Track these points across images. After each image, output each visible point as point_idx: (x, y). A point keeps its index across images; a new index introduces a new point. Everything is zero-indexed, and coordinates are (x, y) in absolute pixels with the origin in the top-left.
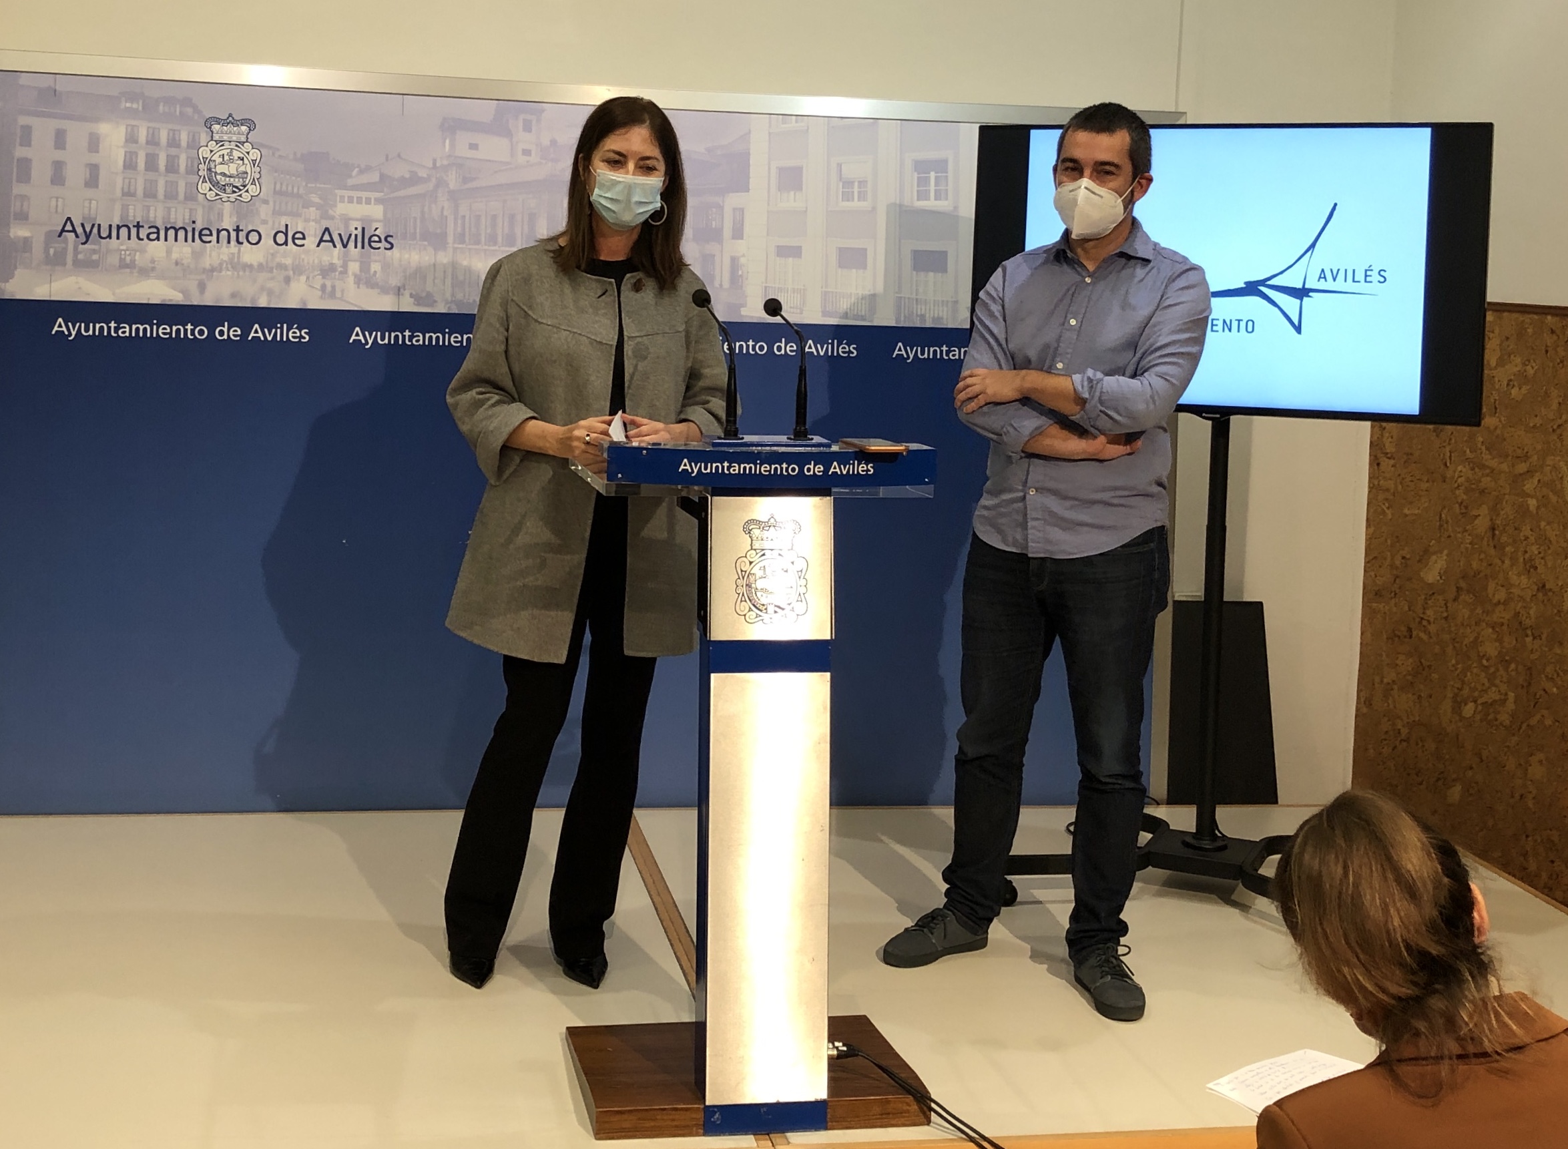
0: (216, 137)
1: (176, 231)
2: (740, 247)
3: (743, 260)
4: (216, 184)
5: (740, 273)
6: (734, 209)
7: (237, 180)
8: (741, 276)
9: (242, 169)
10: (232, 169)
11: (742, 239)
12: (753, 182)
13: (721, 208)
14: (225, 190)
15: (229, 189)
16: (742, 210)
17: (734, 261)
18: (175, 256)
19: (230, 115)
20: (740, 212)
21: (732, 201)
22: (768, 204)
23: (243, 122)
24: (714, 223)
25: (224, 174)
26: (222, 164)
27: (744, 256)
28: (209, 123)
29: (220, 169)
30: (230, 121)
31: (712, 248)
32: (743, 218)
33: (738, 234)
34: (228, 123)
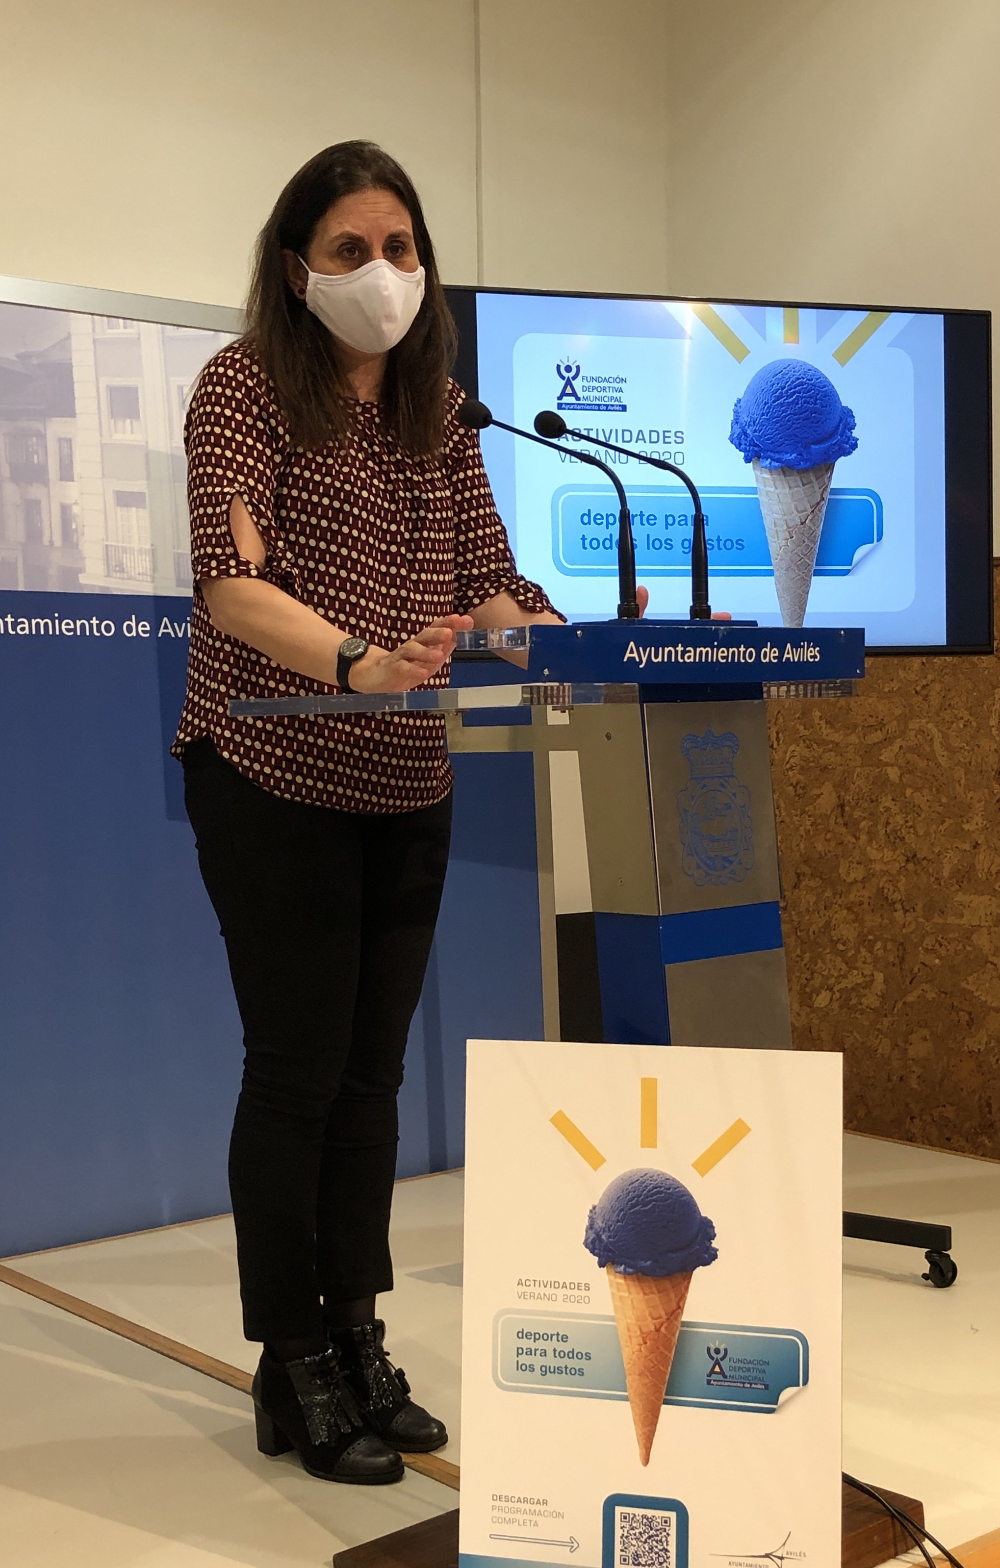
2: (71, 492)
3: (75, 510)
5: (74, 527)
6: (60, 440)
8: (76, 530)
11: (73, 481)
12: (79, 406)
13: (42, 437)
16: (69, 441)
17: (65, 510)
20: (66, 444)
21: (56, 428)
22: (101, 435)
24: (36, 457)
27: (76, 503)
31: (36, 492)
32: (71, 451)
33: (67, 474)
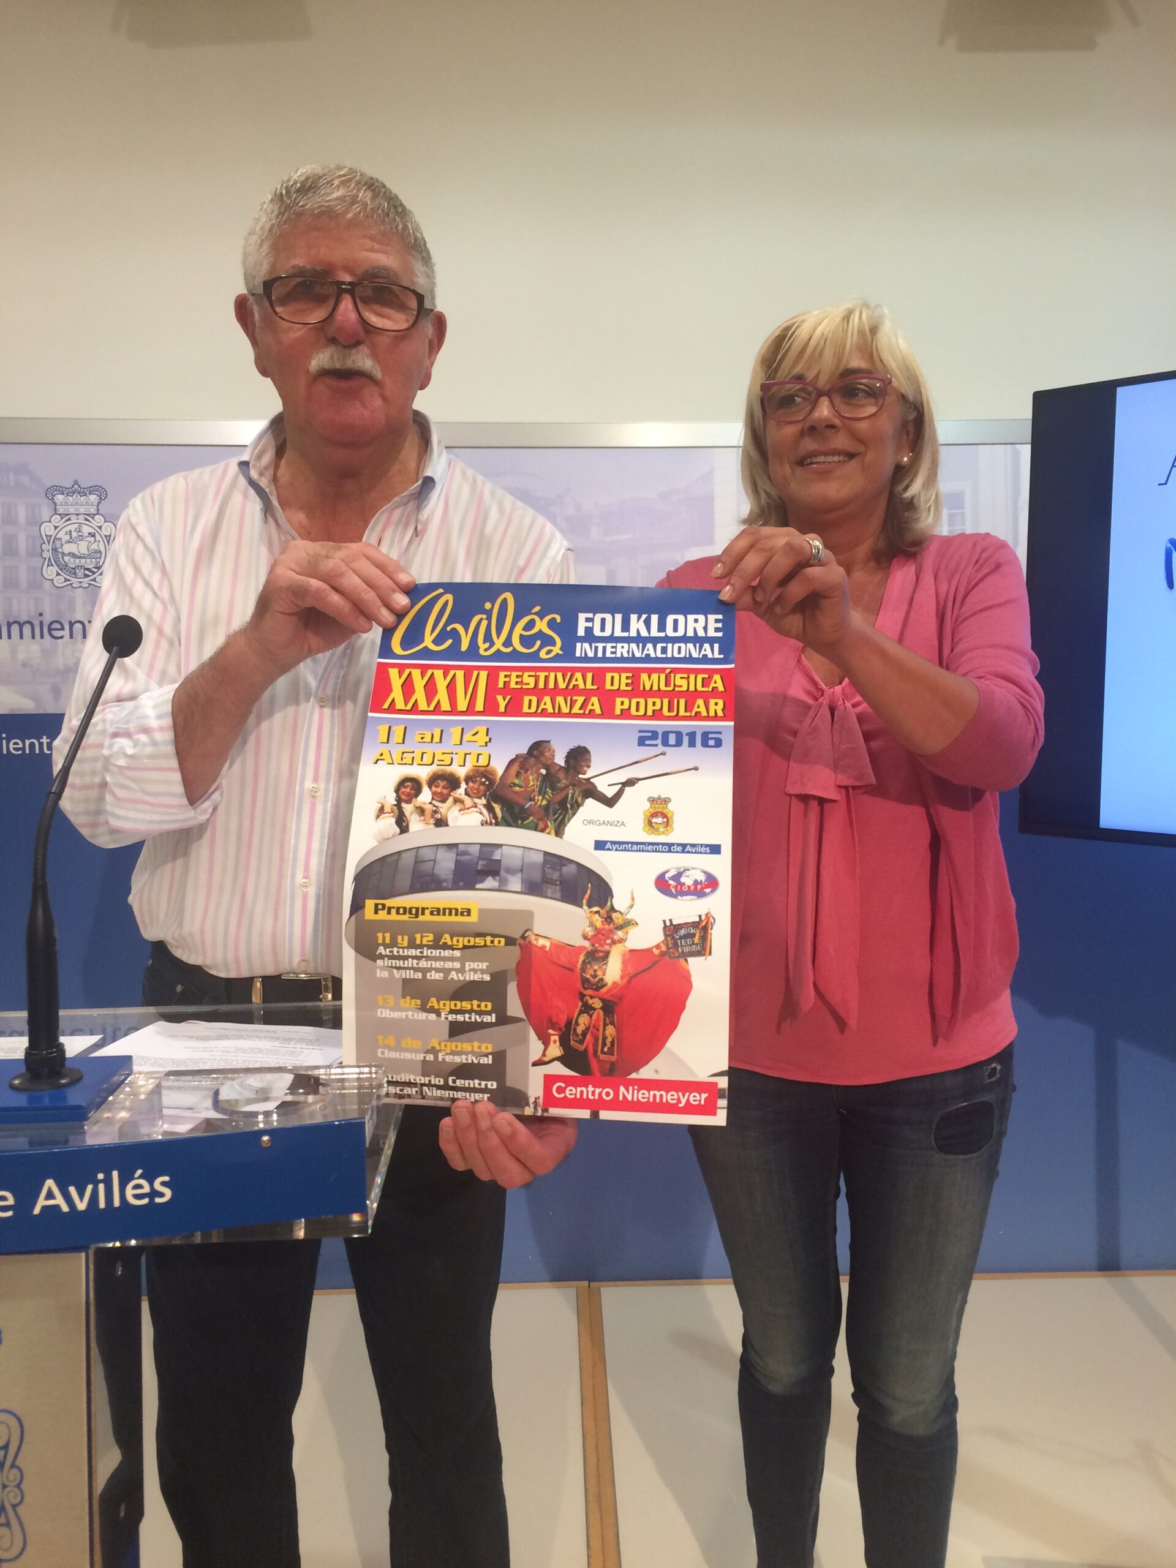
0: (61, 510)
1: (21, 626)
4: (63, 567)
7: (88, 561)
9: (94, 547)
10: (82, 548)
14: (75, 574)
15: (80, 572)
18: (21, 656)
19: (76, 483)
23: (93, 489)
25: (74, 556)
26: (69, 542)
28: (51, 492)
29: (68, 548)
30: (76, 490)
34: (74, 493)
